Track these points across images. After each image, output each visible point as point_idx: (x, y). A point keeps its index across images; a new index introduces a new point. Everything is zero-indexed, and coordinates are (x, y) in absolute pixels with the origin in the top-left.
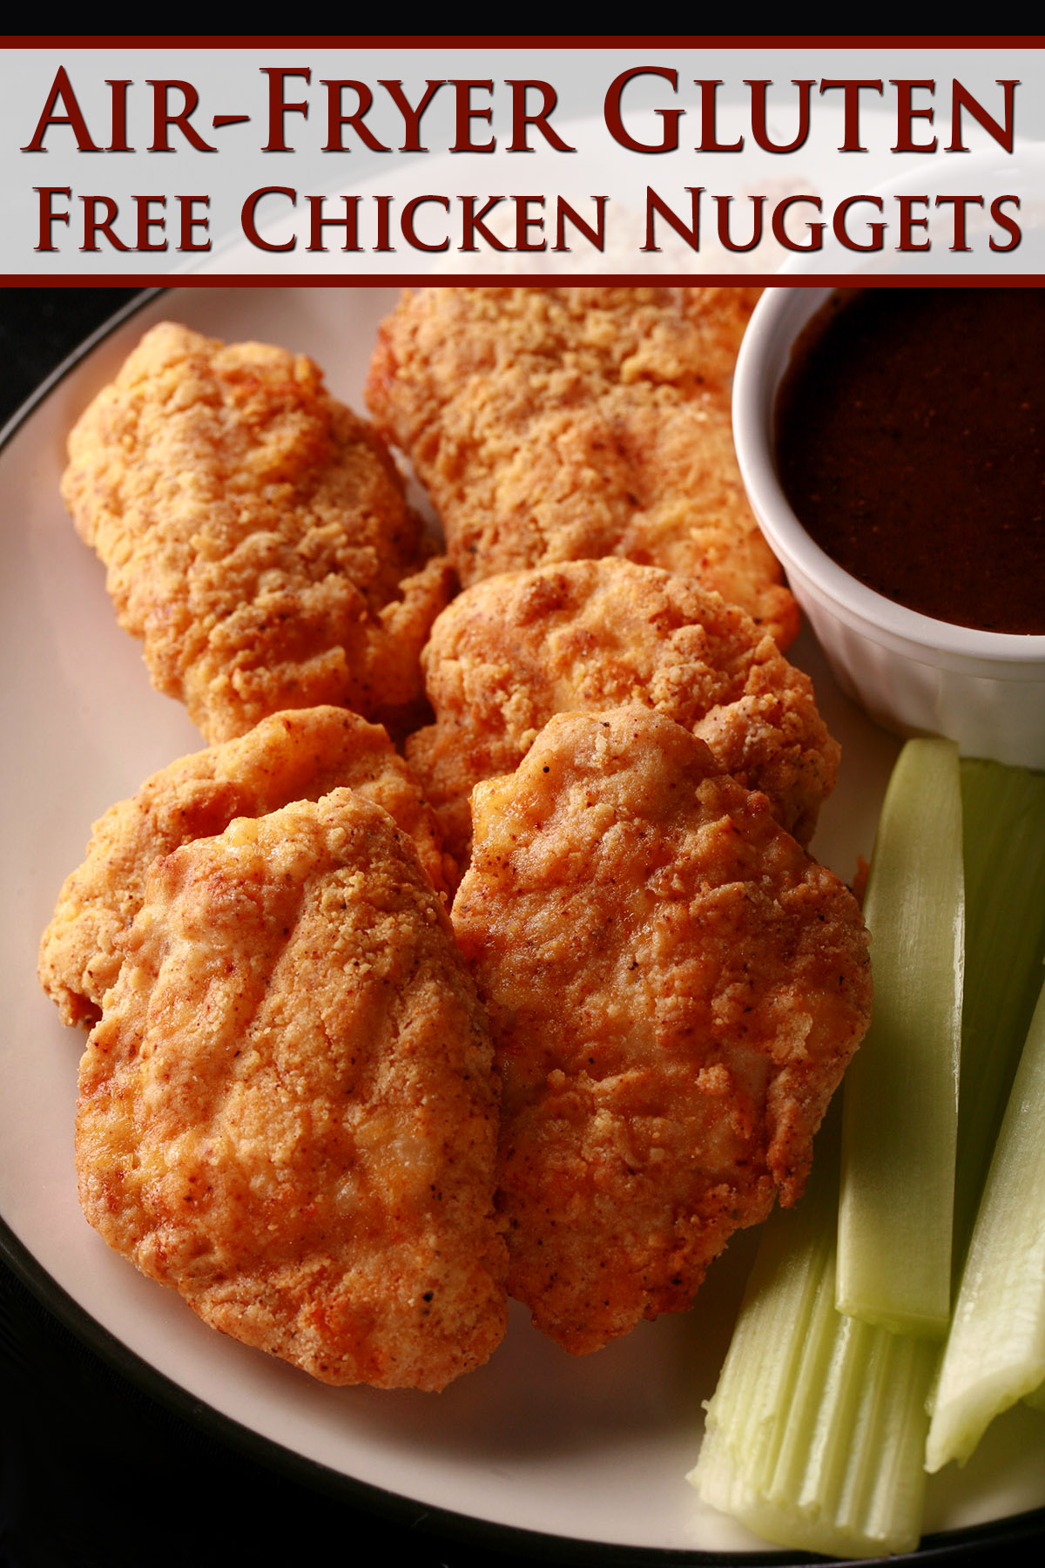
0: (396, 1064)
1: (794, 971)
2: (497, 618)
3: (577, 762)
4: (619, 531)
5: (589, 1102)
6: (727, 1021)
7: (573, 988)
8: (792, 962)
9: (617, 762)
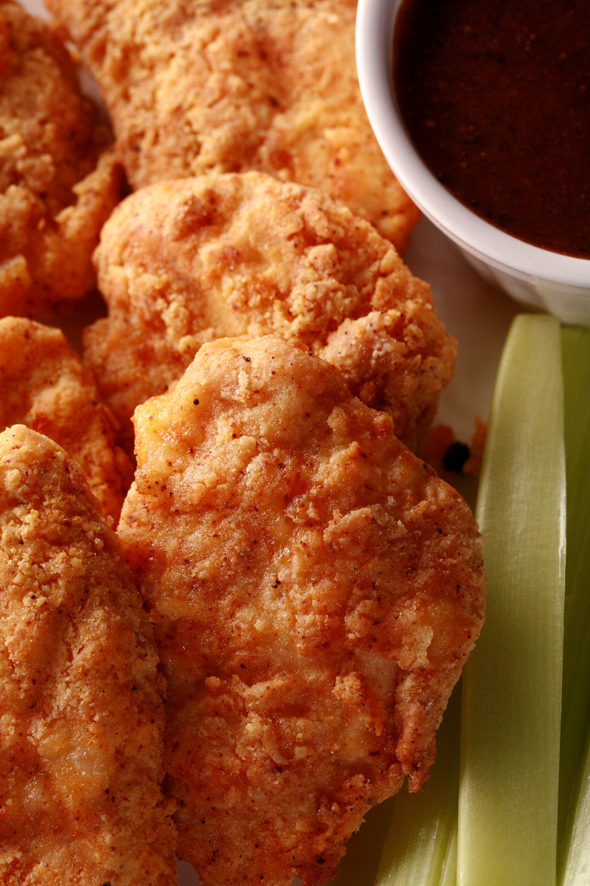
0: (71, 685)
1: (416, 585)
2: (156, 232)
3: (223, 394)
4: (262, 133)
5: (241, 704)
6: (358, 636)
7: (225, 603)
8: (415, 577)
9: (257, 397)
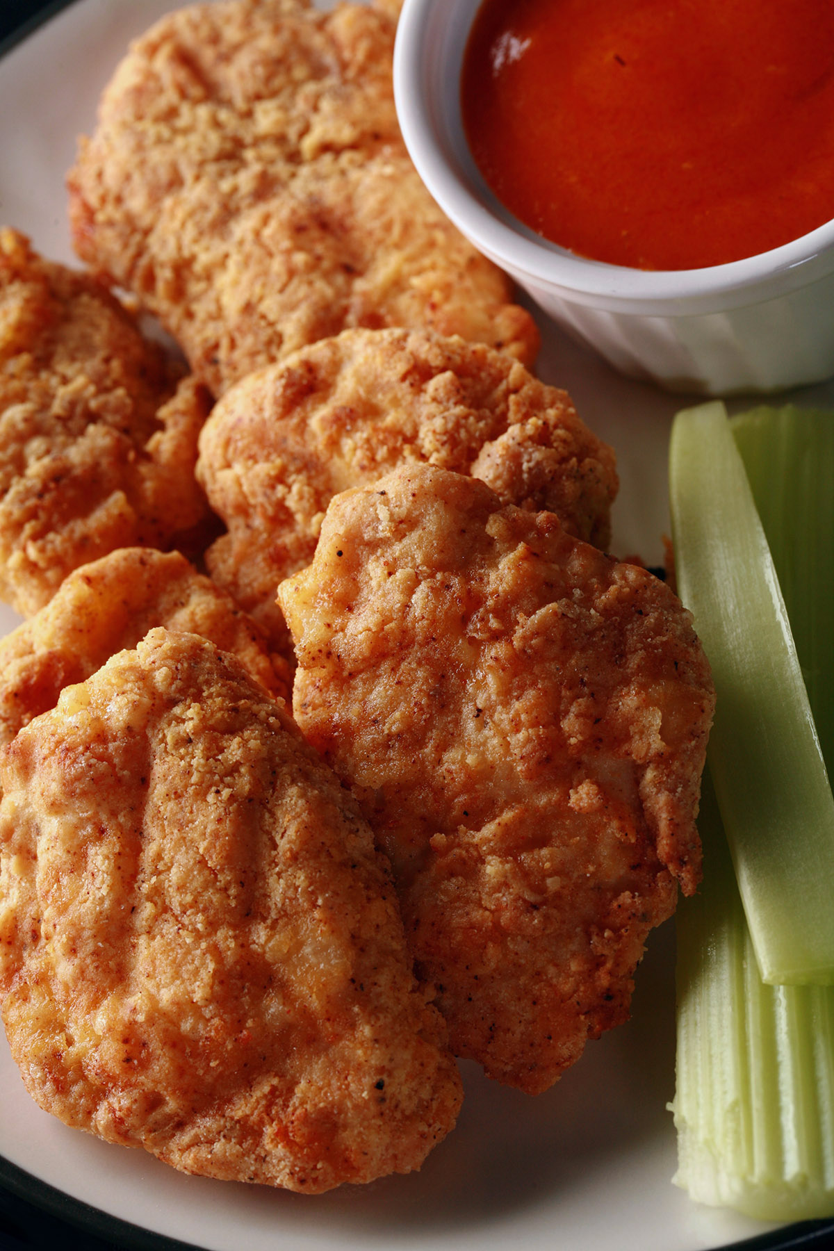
0: (283, 875)
1: (629, 671)
2: (257, 418)
3: (366, 537)
4: (344, 302)
5: (475, 853)
6: (580, 738)
7: (428, 750)
8: (626, 663)
9: (403, 526)
